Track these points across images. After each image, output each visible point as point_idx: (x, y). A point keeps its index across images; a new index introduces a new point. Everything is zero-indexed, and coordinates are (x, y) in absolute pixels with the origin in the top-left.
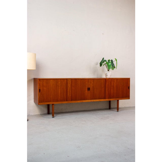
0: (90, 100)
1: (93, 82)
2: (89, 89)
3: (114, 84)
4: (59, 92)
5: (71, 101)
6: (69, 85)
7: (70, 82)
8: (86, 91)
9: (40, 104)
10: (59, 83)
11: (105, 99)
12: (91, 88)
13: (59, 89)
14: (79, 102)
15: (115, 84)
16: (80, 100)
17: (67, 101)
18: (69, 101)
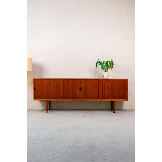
0: (82, 99)
1: (85, 83)
2: (81, 89)
3: (108, 85)
4: (52, 90)
5: (63, 99)
6: (61, 85)
7: (62, 82)
8: (78, 91)
9: (35, 99)
10: (52, 82)
11: (98, 99)
12: (83, 88)
13: (52, 88)
14: (71, 100)
15: (110, 85)
16: (72, 99)
17: (59, 99)
18: (61, 98)
